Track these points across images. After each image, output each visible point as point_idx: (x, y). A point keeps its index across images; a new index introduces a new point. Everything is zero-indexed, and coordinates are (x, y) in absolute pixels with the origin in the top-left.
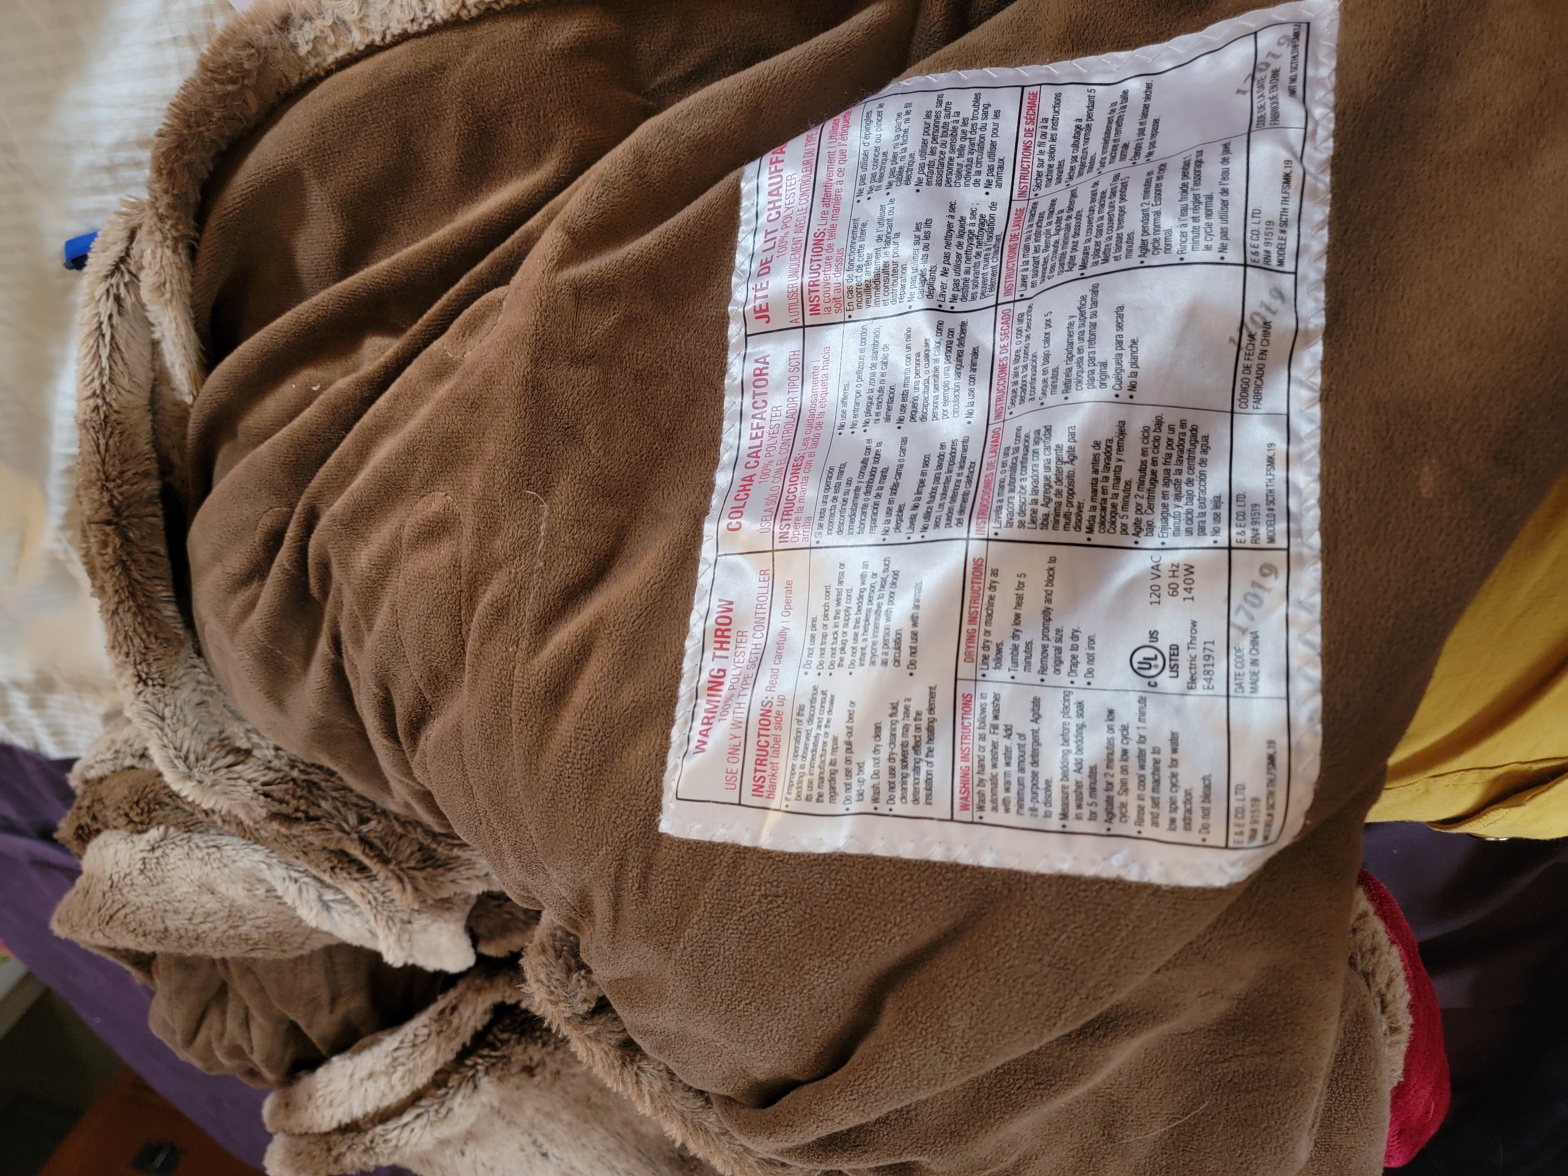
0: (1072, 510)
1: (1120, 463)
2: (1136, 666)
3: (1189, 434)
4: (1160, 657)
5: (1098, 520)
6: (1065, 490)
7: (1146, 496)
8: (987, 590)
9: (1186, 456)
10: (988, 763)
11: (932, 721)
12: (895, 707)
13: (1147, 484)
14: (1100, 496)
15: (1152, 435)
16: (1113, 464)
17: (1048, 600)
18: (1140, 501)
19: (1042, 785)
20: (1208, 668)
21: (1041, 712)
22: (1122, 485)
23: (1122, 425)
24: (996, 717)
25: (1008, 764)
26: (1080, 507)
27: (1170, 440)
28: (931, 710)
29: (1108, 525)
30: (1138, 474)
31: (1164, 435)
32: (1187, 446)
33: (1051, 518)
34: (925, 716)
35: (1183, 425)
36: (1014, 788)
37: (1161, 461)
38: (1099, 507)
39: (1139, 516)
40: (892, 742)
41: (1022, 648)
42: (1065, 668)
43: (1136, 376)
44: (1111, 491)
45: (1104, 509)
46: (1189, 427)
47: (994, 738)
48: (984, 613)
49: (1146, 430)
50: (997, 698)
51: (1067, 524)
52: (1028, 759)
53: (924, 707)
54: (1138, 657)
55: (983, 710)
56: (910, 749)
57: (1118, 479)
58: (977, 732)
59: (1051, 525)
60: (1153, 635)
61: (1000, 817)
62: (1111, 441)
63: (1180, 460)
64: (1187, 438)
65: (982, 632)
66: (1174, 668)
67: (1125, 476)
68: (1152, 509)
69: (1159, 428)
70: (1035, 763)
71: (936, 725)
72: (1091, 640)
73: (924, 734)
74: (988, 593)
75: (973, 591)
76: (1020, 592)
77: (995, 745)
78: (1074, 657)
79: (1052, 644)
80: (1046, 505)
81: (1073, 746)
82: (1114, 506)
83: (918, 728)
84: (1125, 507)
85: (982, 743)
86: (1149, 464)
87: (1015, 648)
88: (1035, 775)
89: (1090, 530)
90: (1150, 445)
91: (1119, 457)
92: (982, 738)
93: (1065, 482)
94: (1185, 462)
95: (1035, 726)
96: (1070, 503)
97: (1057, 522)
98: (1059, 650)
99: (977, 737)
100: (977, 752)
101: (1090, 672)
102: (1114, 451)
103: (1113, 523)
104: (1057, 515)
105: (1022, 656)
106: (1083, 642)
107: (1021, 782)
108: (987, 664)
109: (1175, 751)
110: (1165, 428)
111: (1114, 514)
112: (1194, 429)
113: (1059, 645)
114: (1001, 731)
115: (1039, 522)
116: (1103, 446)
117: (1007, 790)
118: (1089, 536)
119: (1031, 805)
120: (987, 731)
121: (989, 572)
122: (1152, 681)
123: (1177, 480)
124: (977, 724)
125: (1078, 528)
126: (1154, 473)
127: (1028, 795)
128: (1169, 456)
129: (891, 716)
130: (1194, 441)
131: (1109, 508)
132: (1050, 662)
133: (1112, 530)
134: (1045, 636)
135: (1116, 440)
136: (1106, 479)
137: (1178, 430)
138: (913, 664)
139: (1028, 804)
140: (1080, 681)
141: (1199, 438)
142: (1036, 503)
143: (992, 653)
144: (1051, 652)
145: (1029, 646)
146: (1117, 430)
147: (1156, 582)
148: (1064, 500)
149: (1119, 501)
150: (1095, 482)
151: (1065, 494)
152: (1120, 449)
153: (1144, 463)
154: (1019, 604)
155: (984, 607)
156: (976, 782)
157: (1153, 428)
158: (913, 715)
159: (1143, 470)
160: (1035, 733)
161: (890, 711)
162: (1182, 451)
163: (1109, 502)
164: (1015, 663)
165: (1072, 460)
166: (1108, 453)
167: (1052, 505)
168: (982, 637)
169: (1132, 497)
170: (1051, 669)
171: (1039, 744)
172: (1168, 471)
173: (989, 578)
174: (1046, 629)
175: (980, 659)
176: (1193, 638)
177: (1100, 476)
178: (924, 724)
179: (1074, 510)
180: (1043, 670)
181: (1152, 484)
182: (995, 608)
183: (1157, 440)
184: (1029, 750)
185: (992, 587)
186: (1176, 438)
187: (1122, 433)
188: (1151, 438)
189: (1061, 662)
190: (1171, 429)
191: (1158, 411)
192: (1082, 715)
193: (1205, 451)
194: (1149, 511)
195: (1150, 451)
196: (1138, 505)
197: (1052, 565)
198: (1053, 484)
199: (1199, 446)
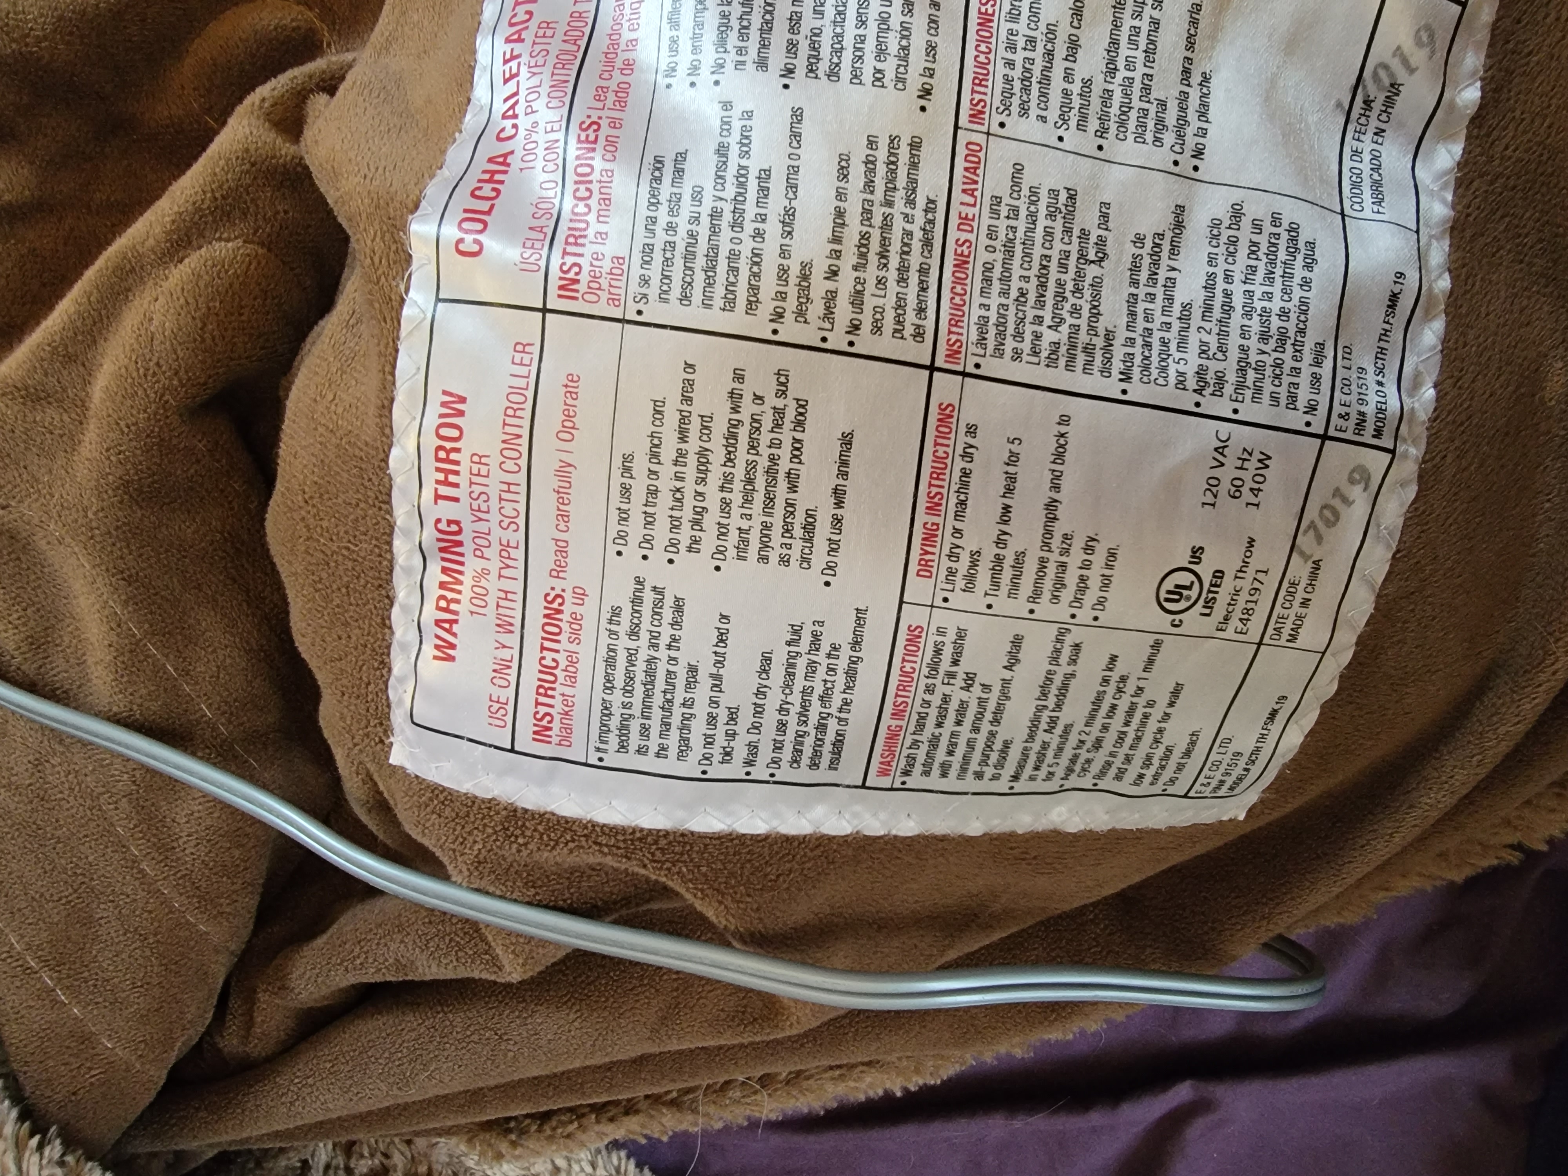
0: (1095, 340)
1: (1172, 274)
2: (1163, 595)
3: (1285, 236)
4: (1196, 586)
5: (1138, 360)
6: (1086, 308)
7: (1216, 330)
8: (958, 459)
9: (1279, 271)
10: (931, 722)
11: (854, 661)
12: (796, 631)
13: (1217, 313)
14: (1140, 324)
15: (1226, 233)
16: (1163, 274)
17: (1056, 488)
18: (1206, 338)
19: (998, 745)
20: (1250, 605)
21: (1020, 656)
22: (1177, 309)
23: (1180, 210)
24: (955, 663)
25: (959, 723)
26: (1109, 336)
27: (1254, 244)
28: (856, 644)
29: (1155, 373)
30: (1203, 293)
31: (1245, 234)
32: (1282, 255)
33: (1063, 349)
34: (846, 652)
35: (1276, 221)
36: (960, 751)
37: (1238, 277)
38: (1139, 341)
39: (1204, 362)
40: (788, 686)
41: (1009, 561)
42: (1067, 595)
43: (1204, 136)
44: (1159, 318)
45: (1148, 345)
46: (1285, 225)
47: (947, 690)
48: (953, 500)
49: (1216, 224)
50: (961, 635)
51: (1089, 363)
52: (989, 716)
53: (845, 638)
54: (1169, 584)
55: (938, 652)
56: (815, 698)
57: (1170, 299)
58: (923, 681)
59: (1062, 362)
60: (1197, 554)
61: (934, 781)
62: (1161, 236)
63: (1269, 277)
64: (1283, 244)
65: (949, 530)
66: (1209, 604)
67: (1180, 296)
68: (1224, 353)
69: (1237, 223)
70: (996, 721)
71: (860, 667)
72: (1112, 555)
73: (840, 679)
74: (959, 464)
75: (937, 459)
76: (1011, 469)
77: (946, 699)
78: (1083, 579)
79: (1054, 557)
80: (1053, 328)
81: (1051, 702)
82: (1164, 343)
83: (831, 670)
84: (1182, 345)
85: (928, 697)
86: (1220, 279)
87: (999, 560)
88: (992, 734)
89: (1126, 377)
90: (1222, 249)
91: (1173, 263)
92: (930, 690)
93: (1087, 293)
94: (1278, 281)
95: (1007, 674)
96: (1092, 330)
97: (1072, 358)
98: (1063, 566)
99: (922, 687)
100: (917, 708)
101: (1101, 602)
102: (1165, 254)
103: (1164, 369)
104: (1073, 346)
105: (1007, 574)
106: (1099, 558)
107: (971, 744)
108: (953, 582)
109: (1171, 704)
110: (1246, 223)
111: (1165, 356)
112: (1293, 229)
113: (1063, 559)
114: (959, 682)
115: (1044, 354)
116: (1149, 244)
117: (950, 753)
118: (1124, 385)
119: (978, 769)
120: (938, 682)
121: (962, 429)
122: (1177, 617)
123: (1264, 309)
124: (925, 671)
125: (1106, 371)
126: (1227, 294)
127: (977, 756)
128: (1253, 270)
129: (789, 644)
130: (1292, 251)
131: (1156, 346)
132: (1048, 584)
133: (1161, 381)
134: (1046, 545)
135: (1169, 235)
136: (1151, 297)
137: (1268, 228)
138: (831, 567)
139: (974, 766)
140: (1085, 615)
141: (1301, 245)
142: (1041, 323)
143: (963, 565)
144: (1051, 570)
145: (1020, 557)
146: (1171, 218)
147: (1216, 473)
148: (1083, 323)
149: (1172, 336)
150: (1133, 300)
151: (1085, 313)
152: (1174, 250)
153: (1211, 276)
154: (1009, 491)
155: (955, 487)
156: (908, 743)
157: (1227, 223)
158: (825, 648)
159: (1209, 287)
160: (1006, 682)
161: (789, 637)
162: (1273, 263)
163: (1157, 335)
164: (996, 584)
165: (1101, 260)
166: (1155, 254)
167: (1065, 329)
168: (949, 539)
169: (1193, 329)
170: (1047, 596)
171: (1008, 698)
172: (1249, 294)
173: (963, 439)
174: (1048, 533)
175: (943, 573)
176: (1246, 564)
177: (1142, 291)
178: (842, 664)
179: (1099, 342)
180: (1035, 597)
181: (1225, 312)
182: (972, 491)
183: (1233, 242)
184: (991, 706)
185: (967, 456)
186: (1263, 241)
187: (1179, 225)
188: (1223, 239)
189: (1064, 586)
190: (1257, 227)
191: (1236, 195)
192: (1075, 661)
193: (1308, 267)
194: (1219, 355)
195: (1221, 259)
196: (1203, 343)
197: (1063, 429)
198: (1068, 294)
199: (1300, 257)
